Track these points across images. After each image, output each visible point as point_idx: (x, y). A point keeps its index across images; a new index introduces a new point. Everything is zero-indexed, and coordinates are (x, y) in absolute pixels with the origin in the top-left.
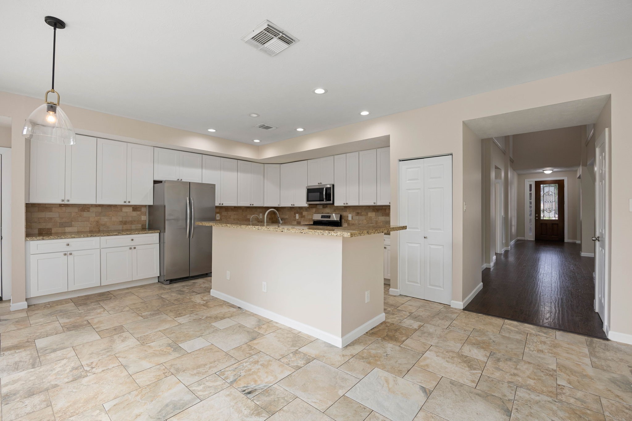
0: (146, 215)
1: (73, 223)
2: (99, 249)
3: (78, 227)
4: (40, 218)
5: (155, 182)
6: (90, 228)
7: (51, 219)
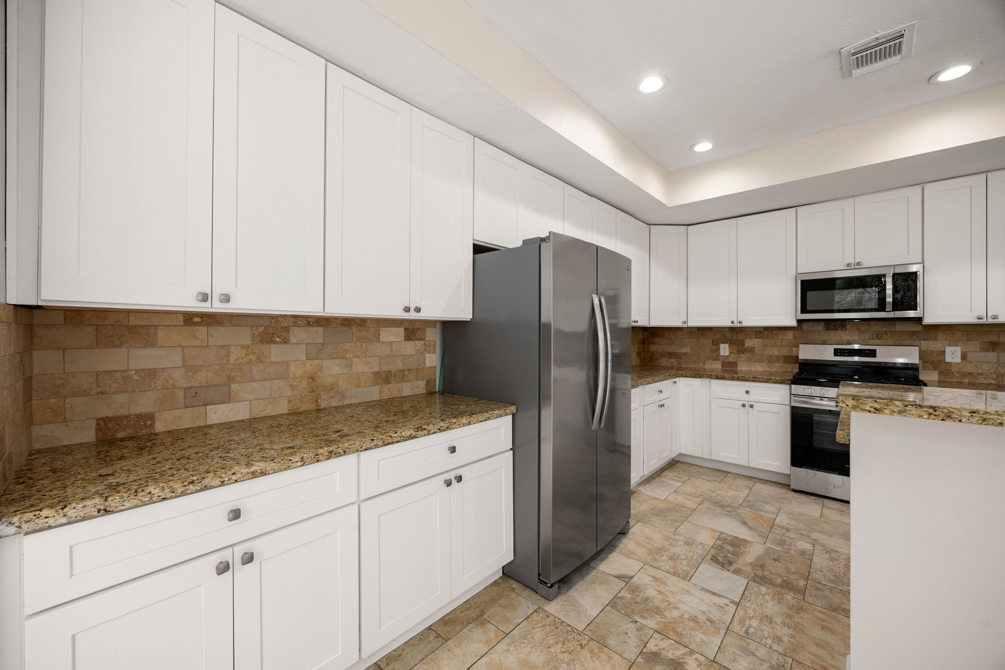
0: (435, 352)
1: (235, 387)
2: (356, 506)
3: (251, 401)
4: (105, 372)
5: (478, 249)
6: (289, 402)
7: (151, 374)
